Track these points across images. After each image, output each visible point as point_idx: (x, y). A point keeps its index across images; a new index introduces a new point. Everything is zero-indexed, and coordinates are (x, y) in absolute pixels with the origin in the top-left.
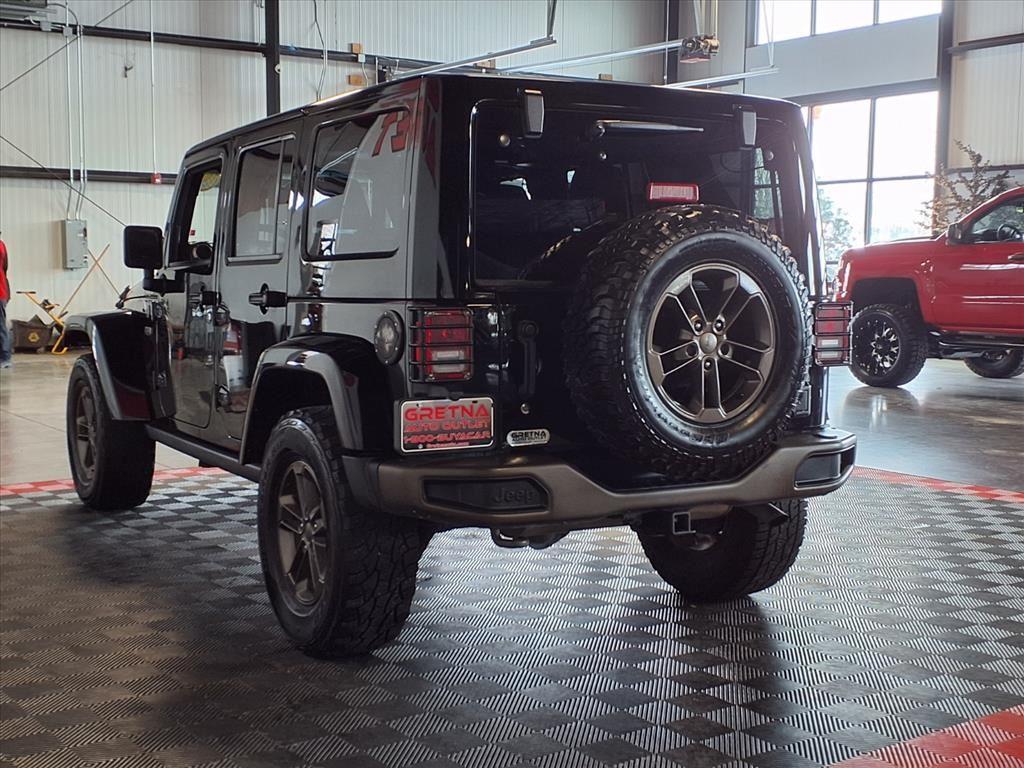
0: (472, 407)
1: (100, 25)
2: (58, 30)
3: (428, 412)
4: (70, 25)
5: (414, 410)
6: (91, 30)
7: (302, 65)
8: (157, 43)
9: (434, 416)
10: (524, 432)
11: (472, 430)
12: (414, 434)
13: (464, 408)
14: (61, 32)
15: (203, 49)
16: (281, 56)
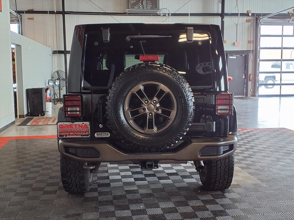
0: (82, 125)
1: (176, 13)
2: (164, 15)
3: (67, 126)
4: (168, 14)
5: (63, 125)
6: (173, 14)
7: (233, 18)
8: (190, 16)
9: (69, 127)
10: (101, 133)
11: (82, 132)
12: (63, 132)
13: (79, 125)
14: (165, 16)
15: (204, 16)
16: (225, 16)
